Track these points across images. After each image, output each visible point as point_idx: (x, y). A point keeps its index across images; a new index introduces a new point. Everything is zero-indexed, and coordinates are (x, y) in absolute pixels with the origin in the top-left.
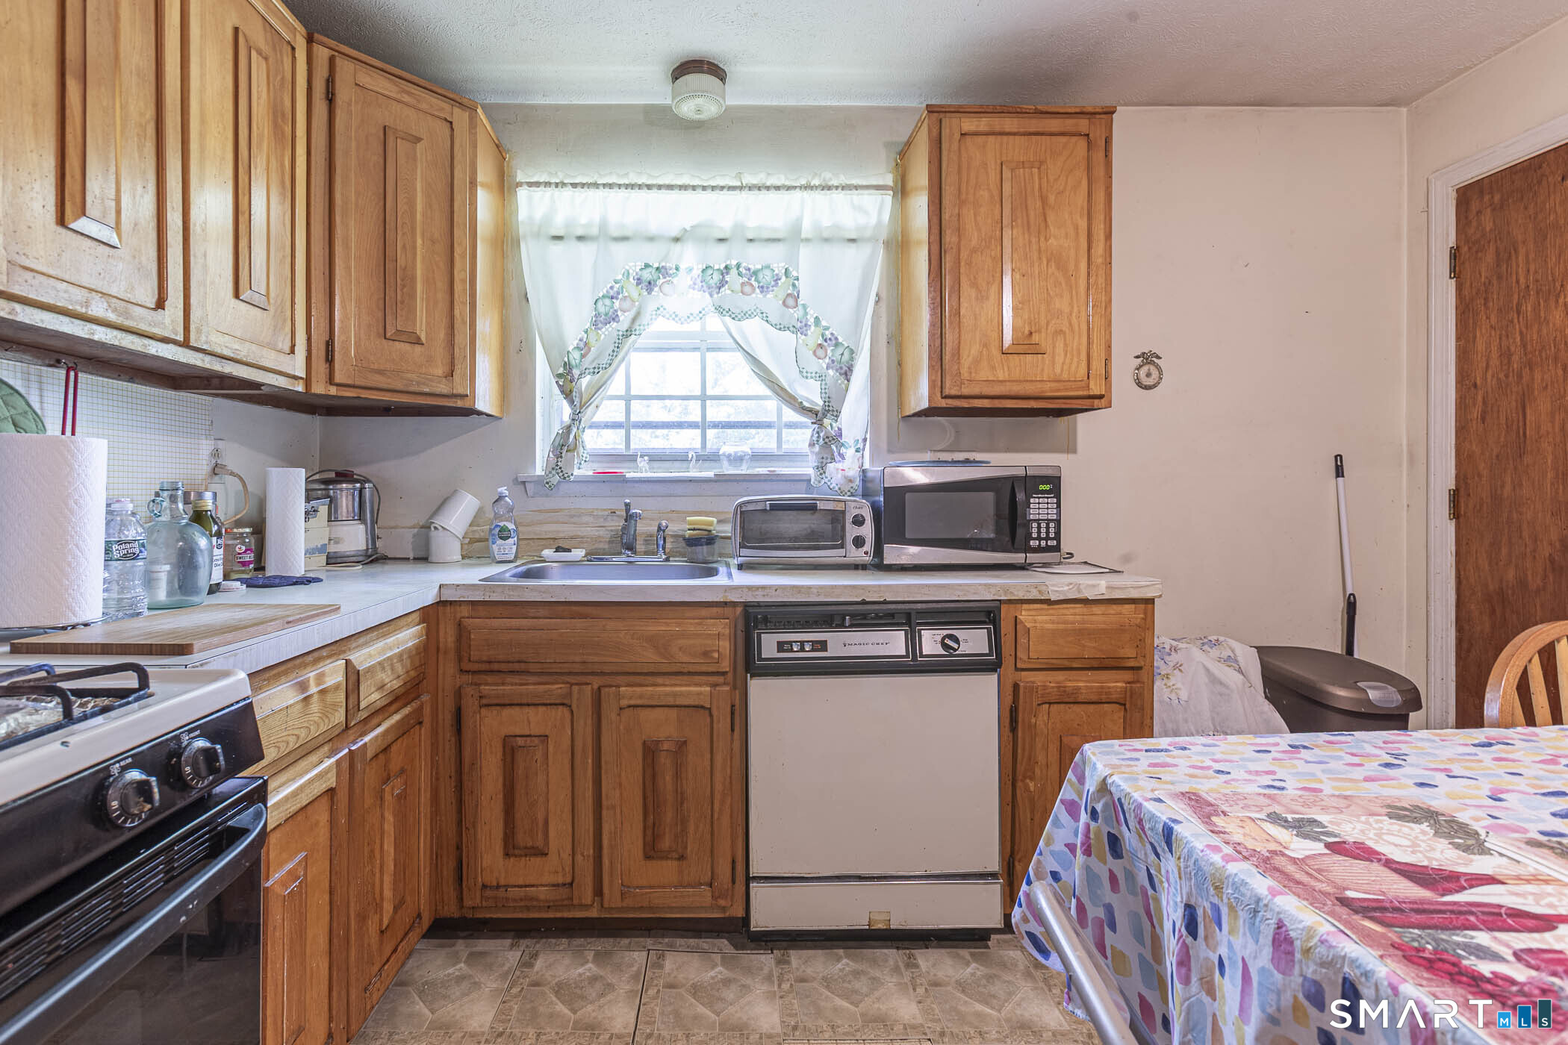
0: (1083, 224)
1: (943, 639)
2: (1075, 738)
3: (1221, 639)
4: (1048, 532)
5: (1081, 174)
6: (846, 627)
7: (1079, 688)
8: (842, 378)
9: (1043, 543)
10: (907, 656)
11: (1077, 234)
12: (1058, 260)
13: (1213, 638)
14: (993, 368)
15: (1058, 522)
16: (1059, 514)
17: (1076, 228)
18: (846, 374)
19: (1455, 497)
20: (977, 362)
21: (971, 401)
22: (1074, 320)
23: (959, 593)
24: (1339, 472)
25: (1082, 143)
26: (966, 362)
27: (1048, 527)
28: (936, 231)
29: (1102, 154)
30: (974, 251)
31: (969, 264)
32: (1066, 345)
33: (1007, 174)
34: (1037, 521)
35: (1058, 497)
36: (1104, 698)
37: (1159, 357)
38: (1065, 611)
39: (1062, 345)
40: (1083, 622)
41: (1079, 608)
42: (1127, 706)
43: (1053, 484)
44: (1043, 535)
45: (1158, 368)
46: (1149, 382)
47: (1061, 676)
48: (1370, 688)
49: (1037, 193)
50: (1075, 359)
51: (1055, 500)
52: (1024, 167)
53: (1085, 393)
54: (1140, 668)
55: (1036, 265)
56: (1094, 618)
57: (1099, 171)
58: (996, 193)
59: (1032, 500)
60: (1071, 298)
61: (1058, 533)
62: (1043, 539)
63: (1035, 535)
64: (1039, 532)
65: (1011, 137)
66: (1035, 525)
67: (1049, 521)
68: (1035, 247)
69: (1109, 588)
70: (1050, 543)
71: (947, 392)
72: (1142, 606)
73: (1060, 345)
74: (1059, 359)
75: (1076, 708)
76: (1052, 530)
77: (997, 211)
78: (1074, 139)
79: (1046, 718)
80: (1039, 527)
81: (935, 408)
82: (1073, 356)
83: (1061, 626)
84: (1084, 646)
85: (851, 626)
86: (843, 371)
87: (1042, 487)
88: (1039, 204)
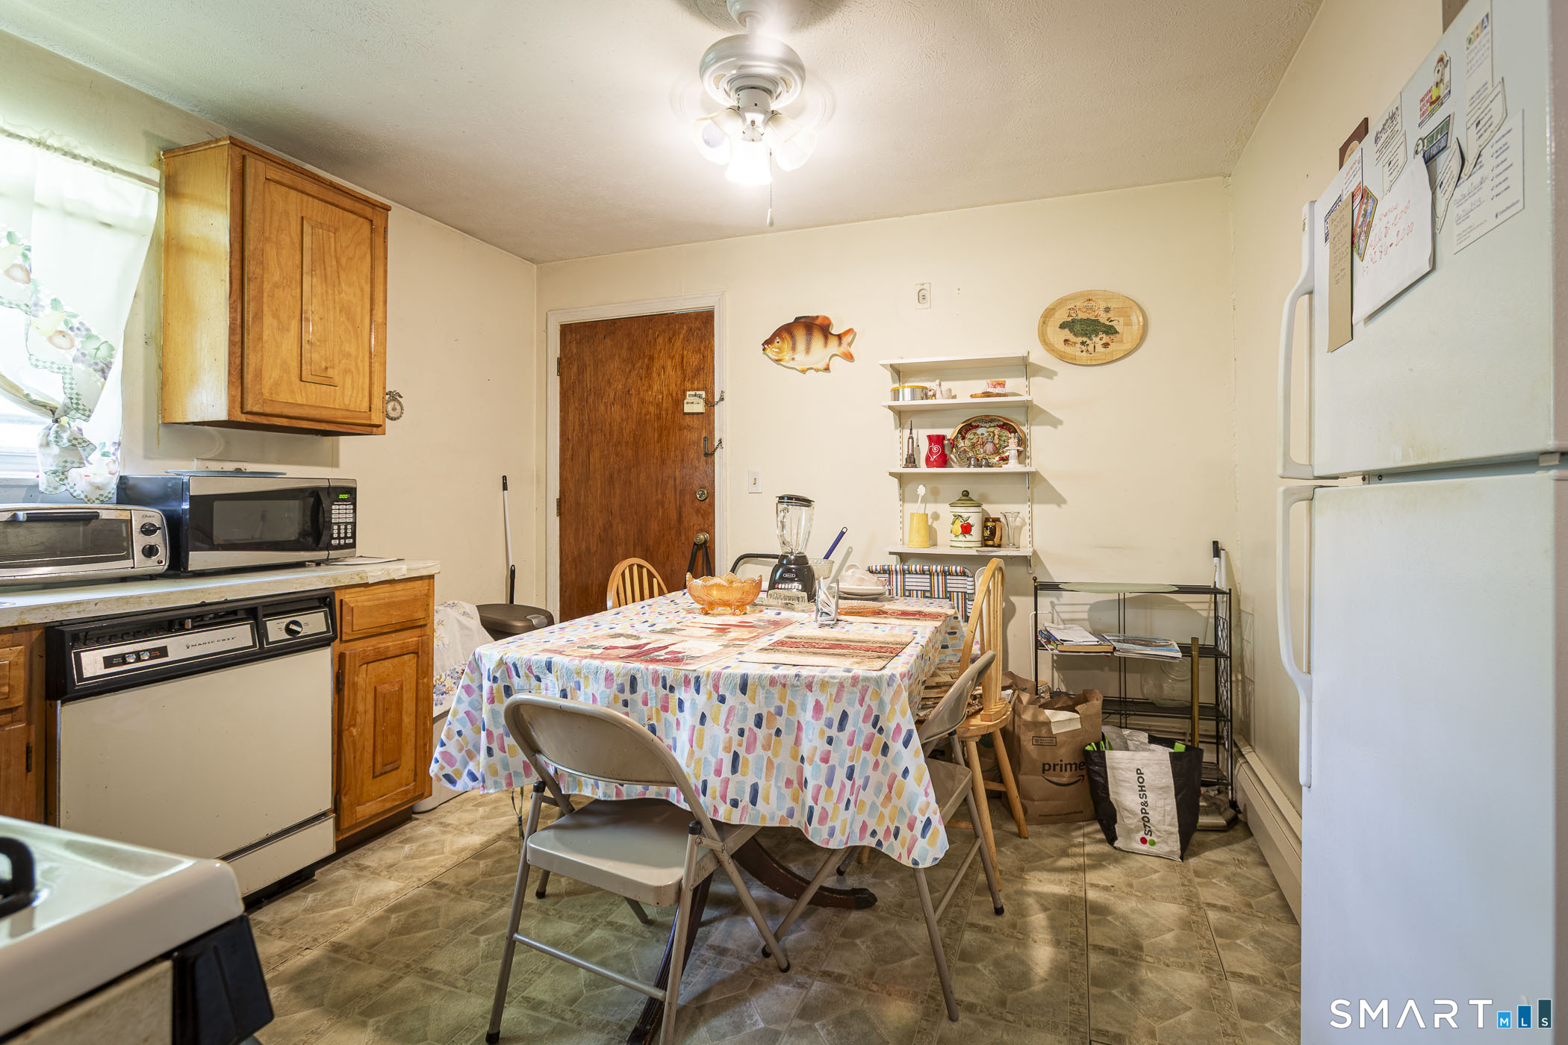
0: (367, 288)
1: (287, 626)
2: (385, 685)
3: (456, 602)
4: (346, 533)
5: (365, 248)
6: (188, 630)
7: (388, 647)
8: (98, 375)
9: (342, 542)
10: (254, 645)
11: (363, 296)
12: (346, 310)
13: (451, 602)
14: (292, 392)
15: (354, 524)
16: (355, 517)
17: (362, 290)
18: (103, 371)
19: (560, 503)
20: (277, 384)
21: (270, 418)
22: (360, 364)
23: (295, 586)
24: (505, 488)
25: (366, 226)
26: (267, 383)
27: (346, 529)
28: (237, 256)
29: (382, 240)
30: (276, 285)
31: (272, 296)
32: (353, 381)
33: (307, 229)
34: (338, 524)
35: (354, 504)
36: (405, 652)
37: (401, 397)
38: (377, 591)
39: (350, 382)
40: (391, 597)
41: (387, 588)
42: (420, 653)
43: (350, 493)
44: (342, 535)
45: (400, 403)
46: (392, 414)
47: (373, 641)
48: (533, 618)
49: (333, 253)
50: (360, 395)
51: (352, 507)
52: (322, 228)
53: (368, 422)
54: (425, 625)
55: (332, 313)
56: (398, 593)
57: (379, 252)
58: (297, 241)
59: (333, 507)
60: (358, 345)
61: (354, 536)
62: (342, 538)
63: (335, 536)
64: (339, 533)
65: (311, 199)
66: (335, 527)
67: (347, 524)
68: (330, 297)
69: (409, 570)
70: (347, 541)
71: (249, 408)
72: (427, 581)
73: (348, 381)
74: (348, 393)
75: (387, 663)
76: (349, 531)
77: (298, 257)
78: (361, 220)
79: (364, 676)
80: (339, 529)
81: (233, 421)
82: (358, 391)
83: (376, 602)
84: (392, 615)
85: (194, 628)
86: (98, 368)
87: (341, 496)
88: (334, 263)
